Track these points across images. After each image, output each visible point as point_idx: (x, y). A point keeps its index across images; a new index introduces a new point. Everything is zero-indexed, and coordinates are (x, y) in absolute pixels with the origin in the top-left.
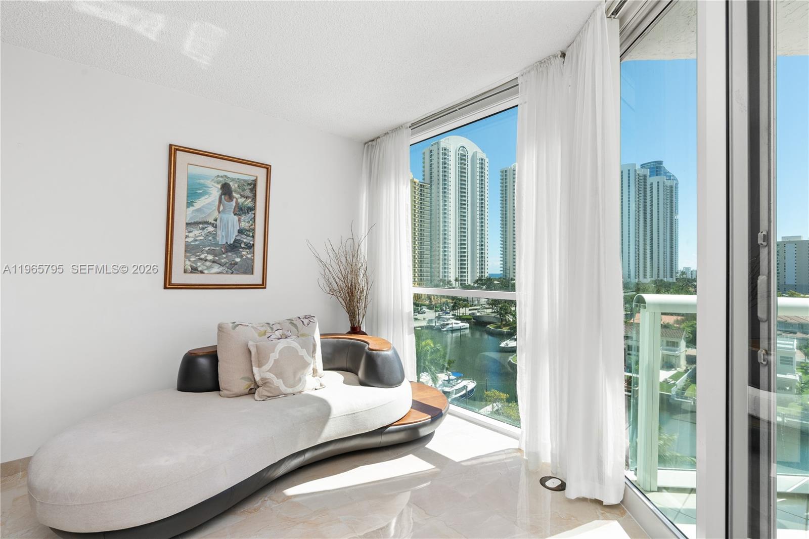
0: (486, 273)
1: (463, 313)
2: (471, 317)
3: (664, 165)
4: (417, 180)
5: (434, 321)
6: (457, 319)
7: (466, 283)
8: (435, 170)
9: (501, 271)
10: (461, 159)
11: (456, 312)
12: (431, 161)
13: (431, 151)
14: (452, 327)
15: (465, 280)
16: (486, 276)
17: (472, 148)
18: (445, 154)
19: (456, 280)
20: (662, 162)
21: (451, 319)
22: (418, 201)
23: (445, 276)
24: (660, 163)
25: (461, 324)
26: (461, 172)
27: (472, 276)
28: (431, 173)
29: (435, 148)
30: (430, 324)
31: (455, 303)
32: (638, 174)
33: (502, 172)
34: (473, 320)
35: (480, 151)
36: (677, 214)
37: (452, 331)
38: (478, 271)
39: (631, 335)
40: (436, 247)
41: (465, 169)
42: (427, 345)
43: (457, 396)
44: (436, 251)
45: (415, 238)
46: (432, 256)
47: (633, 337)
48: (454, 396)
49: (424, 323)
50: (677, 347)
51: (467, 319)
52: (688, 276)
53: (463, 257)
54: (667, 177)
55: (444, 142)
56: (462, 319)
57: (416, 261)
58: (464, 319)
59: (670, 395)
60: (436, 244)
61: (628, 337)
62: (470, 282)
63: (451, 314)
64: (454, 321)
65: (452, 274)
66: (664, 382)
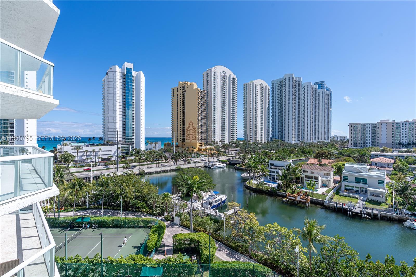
1: (223, 159)
3: (325, 83)
4: (199, 89)
5: (207, 163)
6: (219, 162)
8: (209, 84)
10: (223, 78)
11: (219, 158)
12: (207, 79)
13: (207, 74)
14: (217, 166)
15: (225, 141)
16: (236, 139)
17: (229, 72)
18: (215, 75)
19: (220, 141)
21: (216, 162)
23: (214, 139)
24: (323, 82)
25: (222, 165)
26: (223, 85)
27: (229, 139)
28: (207, 85)
29: (209, 72)
30: (205, 165)
31: (219, 153)
32: (312, 88)
33: (244, 85)
34: (228, 162)
36: (331, 108)
37: (217, 168)
38: (232, 137)
39: (307, 170)
40: (210, 124)
41: (225, 83)
42: (196, 178)
43: (216, 204)
44: (209, 126)
45: (198, 119)
46: (207, 129)
47: (307, 171)
48: (215, 204)
49: (202, 164)
50: (329, 176)
51: (225, 162)
52: (336, 139)
53: (224, 129)
54: (326, 89)
55: (214, 69)
56: (223, 162)
57: (199, 132)
58: (224, 162)
59: (325, 201)
60: (210, 123)
61: (305, 171)
62: (227, 142)
63: (216, 159)
64: (218, 163)
65: (218, 138)
66: (322, 194)
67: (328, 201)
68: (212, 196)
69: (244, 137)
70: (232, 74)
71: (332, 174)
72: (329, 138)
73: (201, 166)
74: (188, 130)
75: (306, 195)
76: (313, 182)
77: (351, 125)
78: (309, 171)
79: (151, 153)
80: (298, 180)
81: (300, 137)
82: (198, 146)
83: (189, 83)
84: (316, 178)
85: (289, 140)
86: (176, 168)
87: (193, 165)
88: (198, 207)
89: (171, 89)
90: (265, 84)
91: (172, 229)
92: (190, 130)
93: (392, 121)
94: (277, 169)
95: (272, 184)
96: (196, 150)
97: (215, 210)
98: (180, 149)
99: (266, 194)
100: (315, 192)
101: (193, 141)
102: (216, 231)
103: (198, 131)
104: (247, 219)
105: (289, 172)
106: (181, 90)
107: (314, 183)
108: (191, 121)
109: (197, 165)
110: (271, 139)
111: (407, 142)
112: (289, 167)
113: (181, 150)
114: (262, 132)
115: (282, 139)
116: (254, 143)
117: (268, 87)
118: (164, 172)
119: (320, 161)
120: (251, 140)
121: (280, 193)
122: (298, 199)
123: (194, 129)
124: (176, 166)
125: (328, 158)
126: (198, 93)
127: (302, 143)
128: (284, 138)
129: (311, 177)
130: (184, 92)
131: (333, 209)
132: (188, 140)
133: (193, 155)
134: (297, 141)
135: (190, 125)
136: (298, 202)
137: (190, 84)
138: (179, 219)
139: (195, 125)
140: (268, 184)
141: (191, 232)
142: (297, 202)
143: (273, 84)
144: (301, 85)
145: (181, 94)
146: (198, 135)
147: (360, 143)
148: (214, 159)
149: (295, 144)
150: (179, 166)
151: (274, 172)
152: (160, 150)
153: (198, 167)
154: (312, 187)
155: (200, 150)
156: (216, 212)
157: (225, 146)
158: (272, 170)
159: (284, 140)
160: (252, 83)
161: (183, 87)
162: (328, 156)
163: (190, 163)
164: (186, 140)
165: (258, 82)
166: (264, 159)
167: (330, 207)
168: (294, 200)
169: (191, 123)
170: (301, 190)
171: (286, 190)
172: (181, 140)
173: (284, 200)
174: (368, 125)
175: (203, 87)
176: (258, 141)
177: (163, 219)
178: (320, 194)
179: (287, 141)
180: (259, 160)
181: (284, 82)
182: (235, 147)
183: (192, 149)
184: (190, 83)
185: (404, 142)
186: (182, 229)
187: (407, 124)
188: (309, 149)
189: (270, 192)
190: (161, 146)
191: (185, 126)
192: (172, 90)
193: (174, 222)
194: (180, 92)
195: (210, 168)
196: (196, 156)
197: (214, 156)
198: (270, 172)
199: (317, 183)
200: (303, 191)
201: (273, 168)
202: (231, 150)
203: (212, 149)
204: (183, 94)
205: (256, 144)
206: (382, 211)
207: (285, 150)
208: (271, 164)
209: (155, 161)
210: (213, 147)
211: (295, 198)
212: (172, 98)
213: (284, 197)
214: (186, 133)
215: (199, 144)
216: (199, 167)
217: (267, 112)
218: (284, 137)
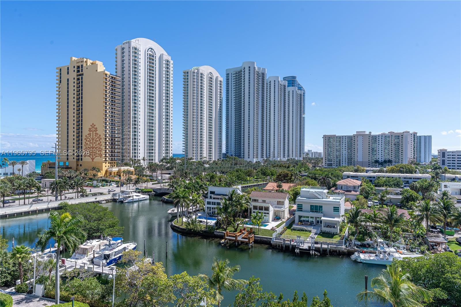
0: (170, 153)
1: (145, 187)
2: (152, 190)
3: (297, 79)
4: (108, 73)
5: (118, 195)
6: (139, 192)
7: (154, 161)
8: (126, 66)
9: (183, 151)
10: (150, 59)
11: (138, 186)
12: (123, 57)
13: (123, 49)
14: (133, 199)
15: (152, 160)
16: (170, 156)
17: (159, 50)
18: (136, 53)
19: (144, 159)
20: (296, 77)
21: (133, 192)
22: (109, 90)
23: (135, 156)
24: (294, 77)
25: (142, 196)
26: (150, 70)
27: (159, 156)
28: (123, 68)
29: (126, 46)
30: (114, 198)
31: (138, 179)
32: (281, 84)
33: (185, 73)
34: (153, 192)
35: (167, 54)
36: (304, 113)
37: (133, 202)
38: (164, 152)
39: (257, 198)
40: (127, 131)
41: (153, 67)
42: (66, 217)
43: (116, 257)
44: (127, 135)
45: (106, 123)
46: (123, 139)
47: (258, 200)
48: (113, 258)
49: (109, 197)
50: (283, 205)
51: (148, 192)
52: (310, 156)
53: (150, 140)
54: (298, 87)
55: (134, 43)
56: (143, 192)
57: (108, 143)
58: (146, 192)
59: (271, 238)
60: (126, 129)
61: (255, 200)
62: (157, 161)
63: (134, 188)
64: (135, 194)
65: (142, 153)
66: (271, 229)
67: (276, 238)
68: (110, 245)
69: (184, 153)
70: (165, 53)
71: (287, 202)
72: (302, 154)
73: (106, 200)
74: (88, 140)
75: (251, 232)
76: (260, 214)
77: (325, 137)
78: (260, 200)
79: (11, 181)
80: (246, 213)
81: (265, 153)
82: (105, 167)
83: (89, 62)
84: (267, 209)
85: (249, 158)
86: (59, 205)
87: (92, 199)
88: (83, 265)
89: (57, 68)
90: (216, 74)
91: (27, 304)
92: (92, 141)
93: (368, 133)
94: (218, 199)
95: (208, 221)
96: (101, 174)
97: (112, 266)
98: (70, 172)
99: (199, 236)
100: (262, 228)
101: (97, 159)
102: (103, 297)
103: (106, 143)
104: (149, 272)
105: (231, 202)
106: (76, 71)
107: (262, 216)
108: (93, 125)
109: (100, 198)
110: (225, 155)
111: (383, 160)
112: (231, 195)
113: (73, 174)
114: (211, 146)
115: (239, 156)
116: (199, 162)
117: (220, 78)
118: (34, 212)
119: (279, 186)
120: (195, 157)
121: (217, 233)
122: (239, 238)
123: (98, 139)
124: (59, 202)
125: (291, 181)
126: (106, 79)
127: (266, 161)
128: (242, 155)
129: (261, 208)
130: (80, 75)
131: (280, 248)
132: (86, 157)
133: (95, 182)
134: (260, 159)
135: (91, 133)
136: (240, 243)
137: (92, 64)
138: (42, 287)
139: (101, 131)
140: (204, 222)
141: (57, 303)
142: (238, 242)
143: (228, 74)
144: (265, 78)
145: (76, 79)
146: (105, 149)
147: (335, 161)
148: (130, 188)
149: (256, 162)
150: (66, 201)
151: (214, 203)
152: (30, 176)
153: (101, 201)
154: (259, 220)
155: (108, 173)
156: (112, 269)
157: (153, 167)
158: (212, 201)
159: (242, 157)
160: (196, 71)
161: (78, 67)
162: (291, 178)
163: (87, 196)
164: (83, 157)
165: (206, 70)
166: (202, 186)
167: (278, 245)
168: (235, 241)
169: (93, 128)
170: (245, 225)
171: (227, 227)
172: (75, 157)
173: (221, 242)
174: (344, 138)
175: (115, 70)
176: (205, 159)
177: (14, 290)
178: (268, 230)
179: (246, 159)
180: (195, 186)
181: (243, 73)
182: (168, 169)
183: (94, 172)
184: (91, 61)
185: (380, 160)
186: (46, 302)
187: (383, 137)
188: (273, 169)
189: (205, 232)
190: (34, 168)
191: (82, 133)
192: (58, 71)
193: (34, 293)
194: (73, 75)
195: (122, 202)
196: (100, 184)
197: (130, 183)
198: (209, 203)
199: (264, 216)
200: (247, 227)
201: (214, 198)
202: (162, 173)
203: (129, 172)
204: (78, 79)
205: (201, 164)
206: (332, 244)
207: (241, 171)
208: (213, 193)
209: (19, 194)
210: (132, 169)
211: (234, 238)
212: (57, 83)
213: (222, 237)
214: (83, 145)
215: (107, 164)
216: (103, 202)
217: (218, 115)
218: (242, 152)
